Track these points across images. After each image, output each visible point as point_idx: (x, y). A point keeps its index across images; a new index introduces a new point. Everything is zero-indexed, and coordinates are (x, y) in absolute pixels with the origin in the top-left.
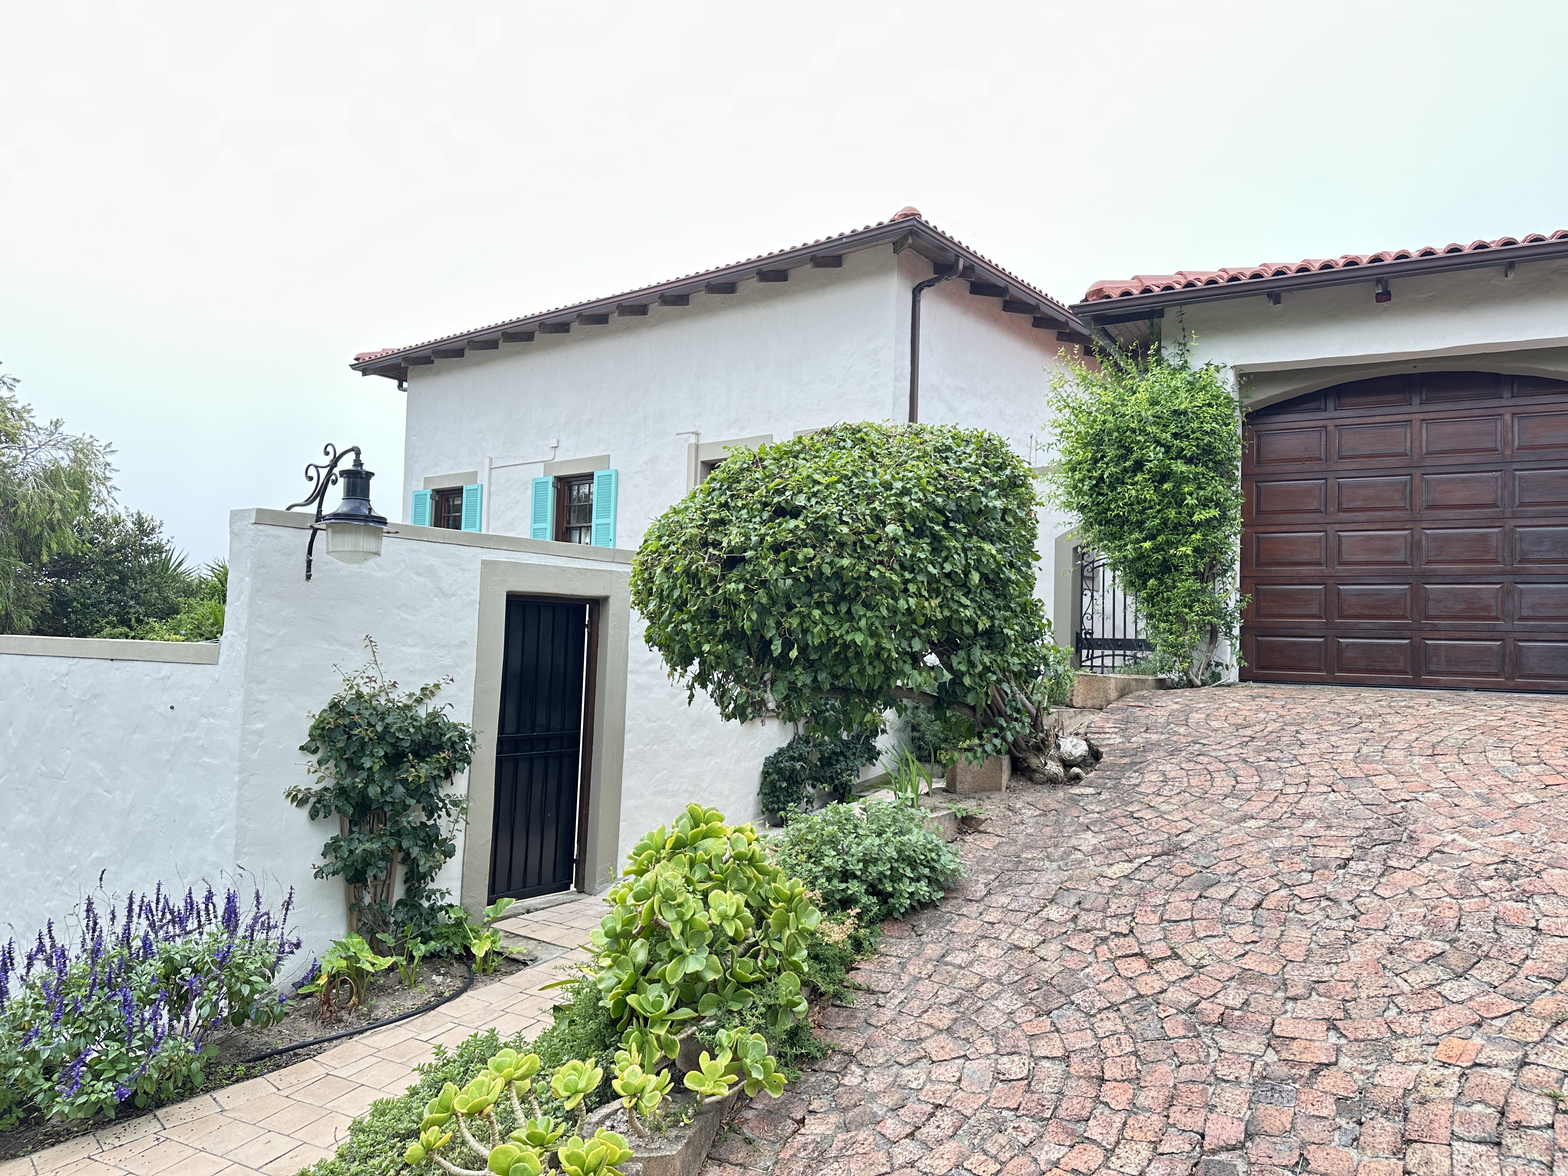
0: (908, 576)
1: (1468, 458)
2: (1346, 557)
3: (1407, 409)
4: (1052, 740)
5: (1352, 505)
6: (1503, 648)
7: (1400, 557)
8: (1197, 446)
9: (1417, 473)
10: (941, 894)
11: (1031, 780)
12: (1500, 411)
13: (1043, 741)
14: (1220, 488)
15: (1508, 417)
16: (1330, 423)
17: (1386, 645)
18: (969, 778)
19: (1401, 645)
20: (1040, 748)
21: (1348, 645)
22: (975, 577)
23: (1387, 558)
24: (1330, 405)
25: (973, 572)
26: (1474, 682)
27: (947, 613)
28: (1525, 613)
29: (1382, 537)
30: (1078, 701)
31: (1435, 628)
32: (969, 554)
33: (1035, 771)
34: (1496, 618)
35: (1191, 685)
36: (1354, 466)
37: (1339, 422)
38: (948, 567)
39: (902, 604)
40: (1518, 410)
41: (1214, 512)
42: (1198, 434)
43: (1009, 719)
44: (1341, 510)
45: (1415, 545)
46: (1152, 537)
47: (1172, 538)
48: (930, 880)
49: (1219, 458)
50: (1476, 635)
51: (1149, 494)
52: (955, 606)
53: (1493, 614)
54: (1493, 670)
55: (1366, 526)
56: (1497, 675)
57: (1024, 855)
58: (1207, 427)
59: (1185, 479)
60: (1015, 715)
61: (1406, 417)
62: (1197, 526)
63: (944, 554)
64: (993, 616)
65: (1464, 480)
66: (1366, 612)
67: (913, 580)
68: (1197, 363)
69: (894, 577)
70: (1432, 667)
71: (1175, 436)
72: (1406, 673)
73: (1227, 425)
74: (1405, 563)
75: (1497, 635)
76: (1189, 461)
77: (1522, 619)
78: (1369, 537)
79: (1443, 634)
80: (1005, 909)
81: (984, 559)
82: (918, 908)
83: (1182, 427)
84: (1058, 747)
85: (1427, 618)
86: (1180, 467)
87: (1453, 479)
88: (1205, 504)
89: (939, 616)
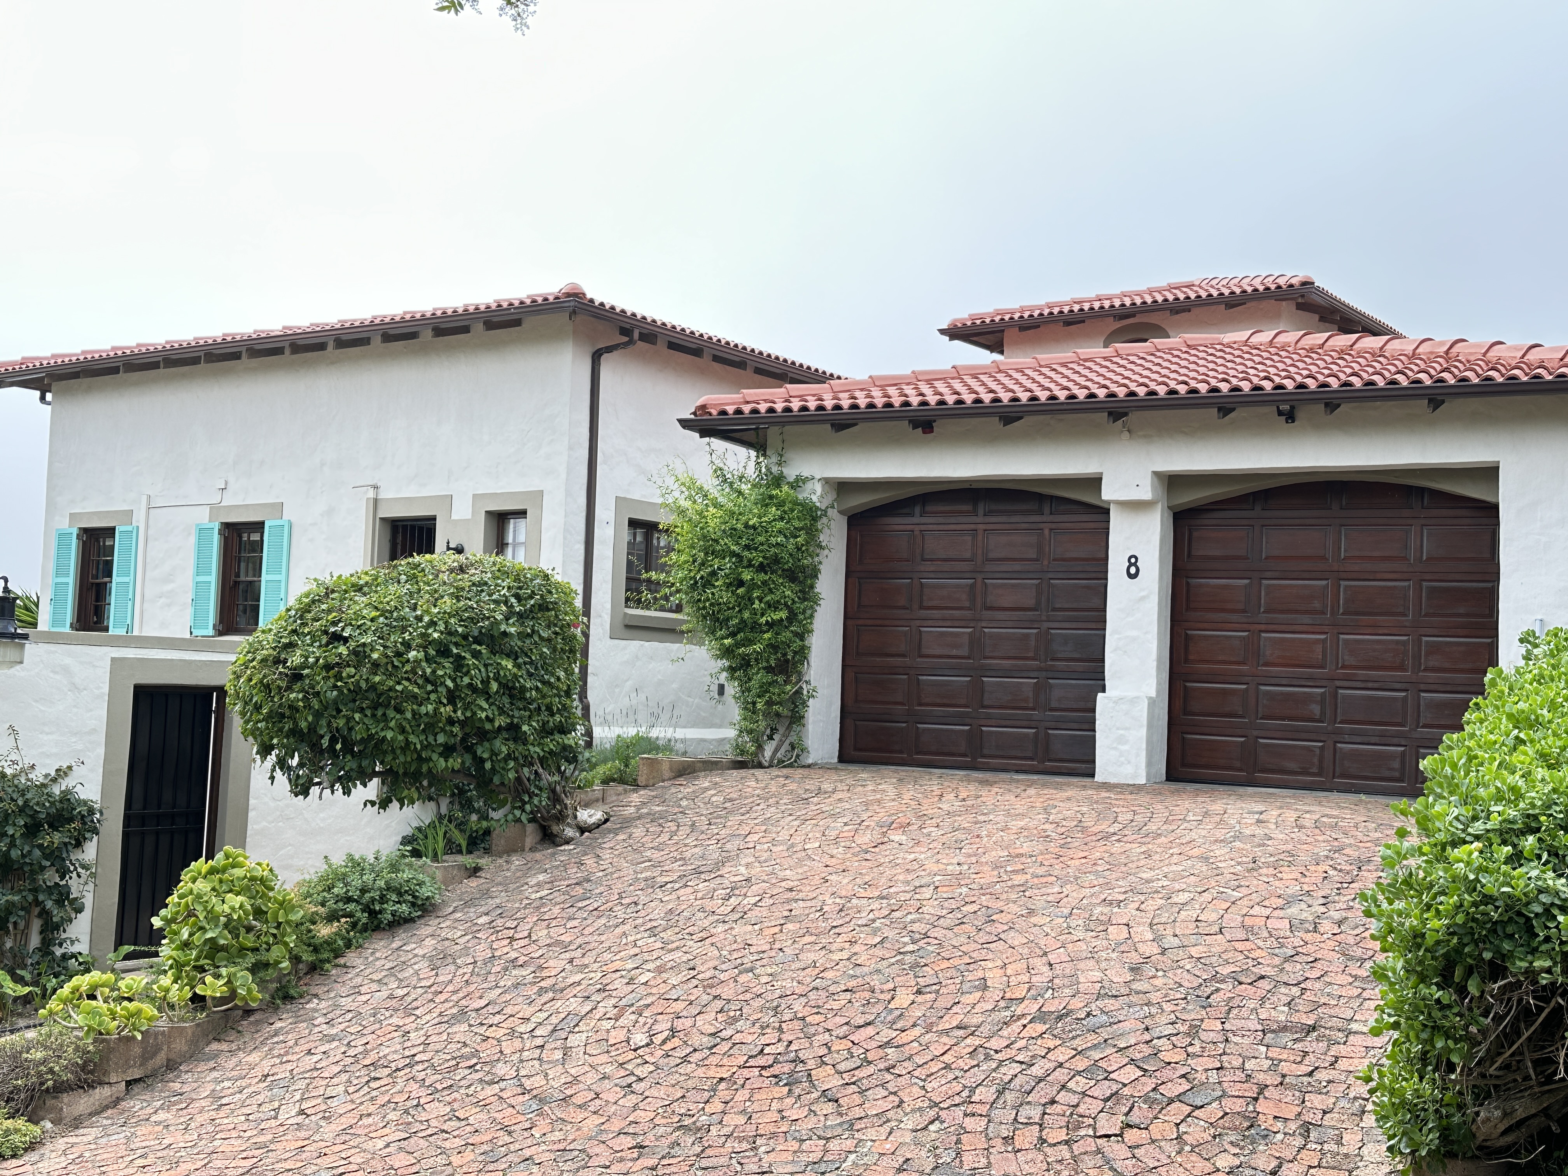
0: (429, 688)
1: (1017, 566)
2: (925, 651)
3: (974, 519)
4: (570, 812)
5: (930, 604)
6: (1036, 735)
7: (964, 652)
9: (980, 577)
10: (419, 913)
11: (554, 843)
12: (1041, 526)
14: (788, 593)
15: (1046, 532)
16: (917, 528)
17: (952, 730)
18: (503, 842)
19: (963, 731)
20: (560, 818)
21: (925, 730)
22: (494, 686)
23: (954, 652)
24: (917, 510)
25: (492, 682)
26: (1015, 764)
28: (1054, 704)
29: (952, 633)
30: (642, 780)
31: (989, 717)
33: (556, 836)
34: (1033, 709)
35: (760, 766)
36: (932, 569)
37: (923, 527)
40: (1054, 526)
41: (783, 614)
43: (531, 795)
44: (922, 607)
45: (975, 642)
46: (733, 635)
48: (412, 904)
49: (786, 567)
50: (1018, 723)
52: (475, 709)
53: (1031, 705)
54: (1030, 754)
55: (941, 623)
56: (1032, 759)
57: (492, 889)
59: (753, 586)
60: (536, 791)
61: (973, 527)
63: (464, 670)
64: (513, 716)
65: (1013, 585)
66: (938, 701)
67: (435, 691)
69: (416, 690)
70: (985, 751)
72: (965, 755)
74: (968, 658)
75: (1033, 724)
76: (762, 568)
77: (1051, 710)
78: (942, 633)
79: (993, 722)
81: (502, 673)
82: (398, 922)
84: (576, 817)
85: (983, 707)
86: (749, 574)
87: (1005, 584)
88: (773, 607)
89: (462, 718)
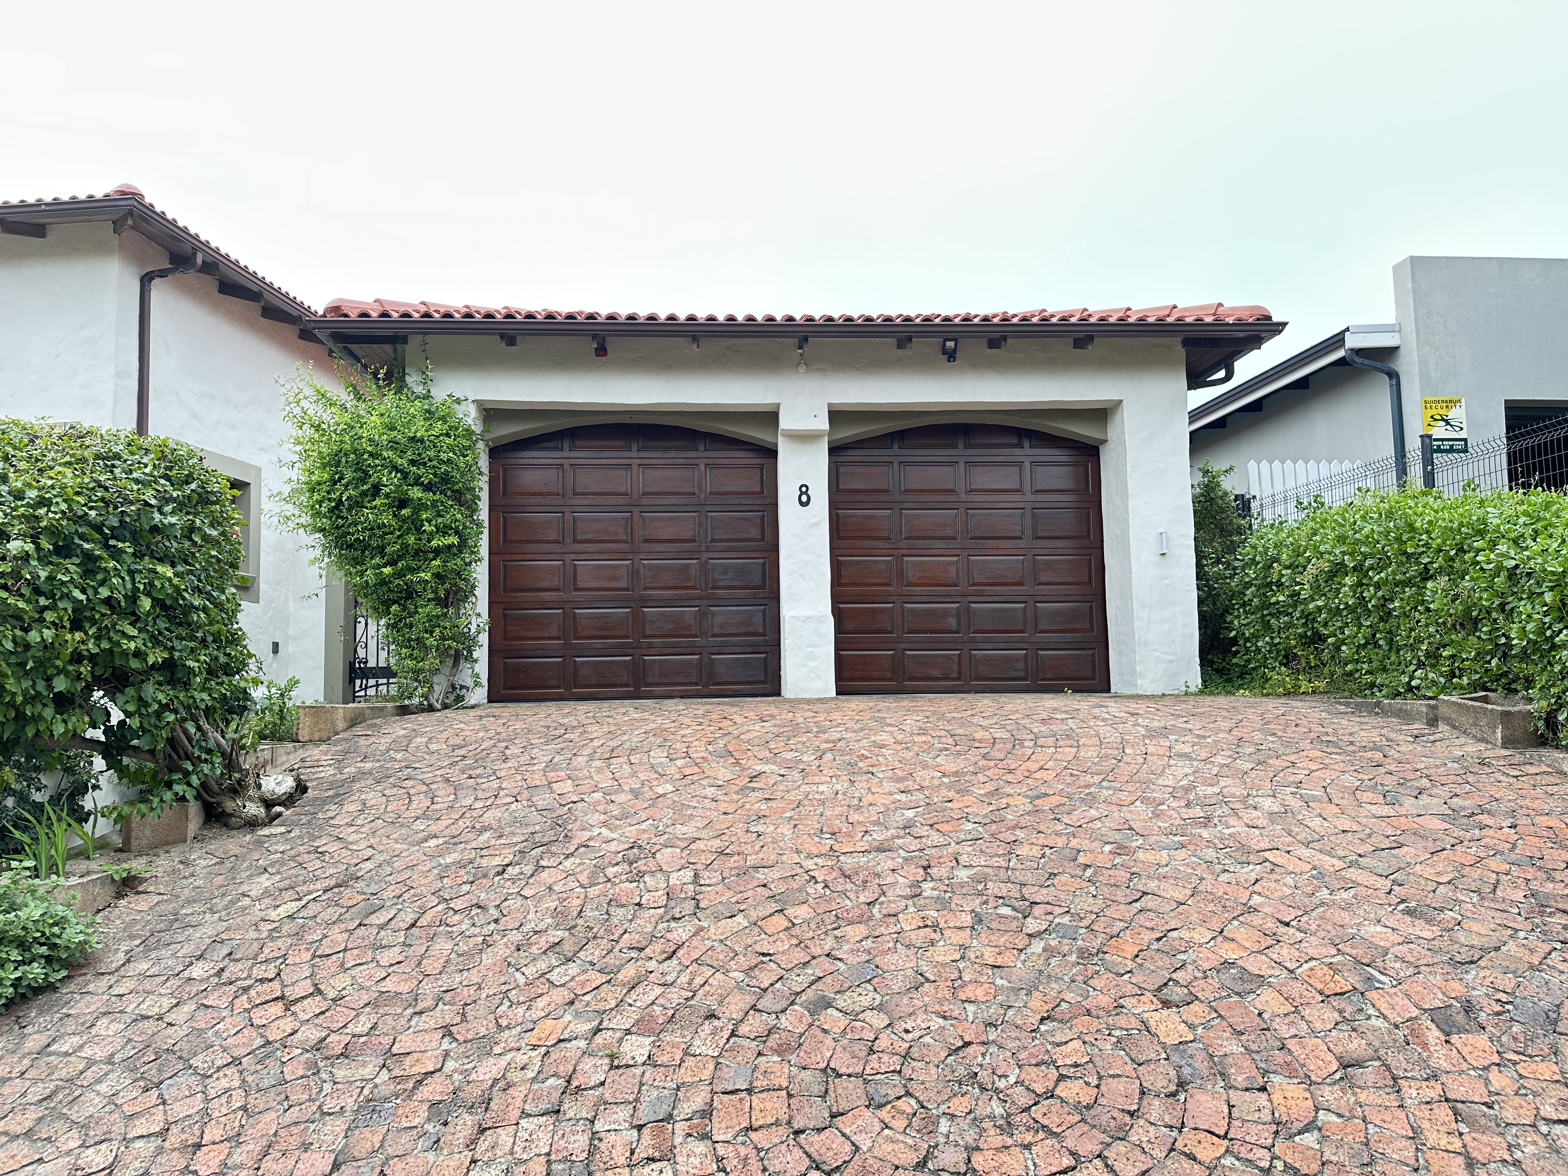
0: (43, 602)
1: (674, 500)
2: (580, 584)
3: (627, 454)
4: (251, 780)
5: (585, 537)
6: (700, 660)
7: (623, 584)
8: (435, 475)
9: (636, 511)
10: (64, 973)
11: (226, 825)
12: (697, 461)
13: (239, 782)
14: (459, 516)
15: (702, 467)
16: (566, 462)
17: (613, 662)
18: (148, 832)
19: (625, 661)
20: (237, 790)
21: (583, 663)
22: (146, 603)
23: (613, 585)
24: (566, 445)
25: (143, 598)
26: (680, 691)
27: (105, 645)
28: (717, 630)
29: (609, 565)
30: (304, 735)
31: (651, 646)
32: (138, 578)
33: (231, 815)
34: (696, 636)
35: (431, 709)
36: (586, 502)
37: (573, 461)
38: (104, 592)
39: (34, 636)
40: (709, 461)
41: (453, 540)
42: (435, 463)
43: (196, 761)
44: (576, 541)
45: (634, 573)
46: (392, 563)
47: (413, 564)
48: (49, 959)
49: (456, 487)
50: (681, 650)
51: (387, 518)
52: (116, 637)
53: (694, 633)
54: (693, 680)
55: (596, 556)
56: (696, 684)
57: (184, 911)
58: (444, 456)
59: (421, 506)
60: (204, 756)
61: (627, 461)
62: (437, 552)
63: (100, 577)
64: (173, 648)
65: (671, 518)
66: (597, 633)
67: (53, 607)
68: (440, 393)
69: (21, 604)
70: (649, 680)
71: (413, 462)
72: (628, 686)
73: (465, 456)
74: (627, 589)
75: (696, 650)
76: (428, 488)
77: (714, 636)
78: (599, 566)
79: (656, 651)
80: (144, 976)
81: (157, 583)
82: (30, 994)
83: (419, 455)
84: (259, 786)
85: (645, 637)
86: (416, 493)
87: (663, 517)
88: (443, 531)
89: (95, 650)
